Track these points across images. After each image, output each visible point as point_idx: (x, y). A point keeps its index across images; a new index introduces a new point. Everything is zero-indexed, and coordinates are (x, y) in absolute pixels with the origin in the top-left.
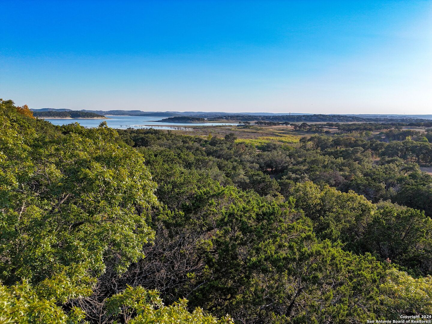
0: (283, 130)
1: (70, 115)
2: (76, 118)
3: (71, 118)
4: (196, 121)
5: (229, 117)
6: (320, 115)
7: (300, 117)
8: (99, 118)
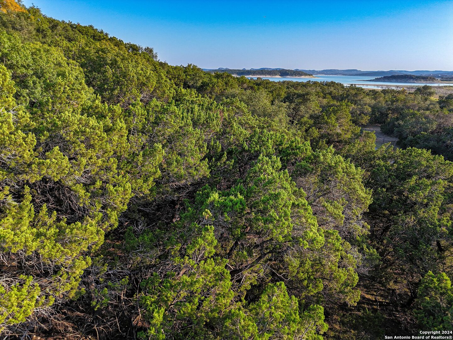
1: (280, 74)
3: (280, 77)
8: (306, 77)
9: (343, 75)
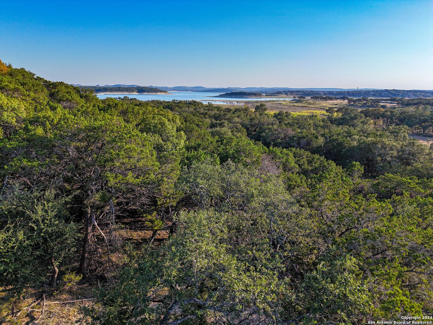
0: (336, 105)
1: (137, 91)
2: (141, 93)
3: (137, 93)
4: (253, 96)
5: (288, 92)
6: (393, 90)
7: (368, 93)
8: (162, 93)
9: (193, 91)
